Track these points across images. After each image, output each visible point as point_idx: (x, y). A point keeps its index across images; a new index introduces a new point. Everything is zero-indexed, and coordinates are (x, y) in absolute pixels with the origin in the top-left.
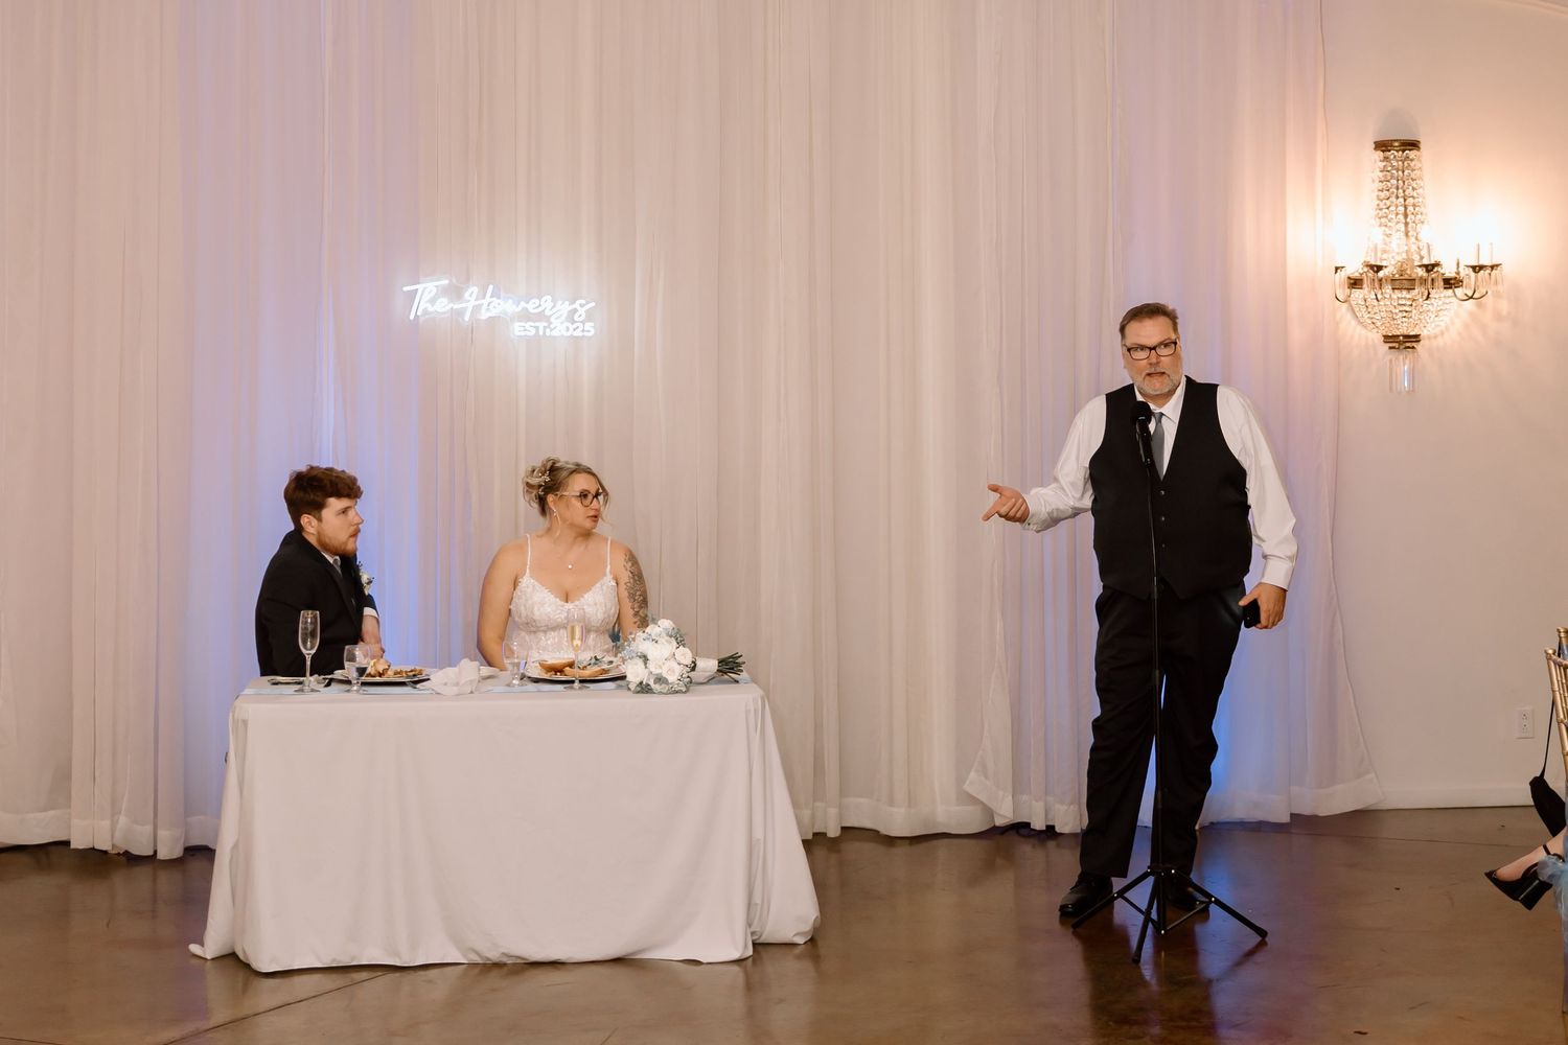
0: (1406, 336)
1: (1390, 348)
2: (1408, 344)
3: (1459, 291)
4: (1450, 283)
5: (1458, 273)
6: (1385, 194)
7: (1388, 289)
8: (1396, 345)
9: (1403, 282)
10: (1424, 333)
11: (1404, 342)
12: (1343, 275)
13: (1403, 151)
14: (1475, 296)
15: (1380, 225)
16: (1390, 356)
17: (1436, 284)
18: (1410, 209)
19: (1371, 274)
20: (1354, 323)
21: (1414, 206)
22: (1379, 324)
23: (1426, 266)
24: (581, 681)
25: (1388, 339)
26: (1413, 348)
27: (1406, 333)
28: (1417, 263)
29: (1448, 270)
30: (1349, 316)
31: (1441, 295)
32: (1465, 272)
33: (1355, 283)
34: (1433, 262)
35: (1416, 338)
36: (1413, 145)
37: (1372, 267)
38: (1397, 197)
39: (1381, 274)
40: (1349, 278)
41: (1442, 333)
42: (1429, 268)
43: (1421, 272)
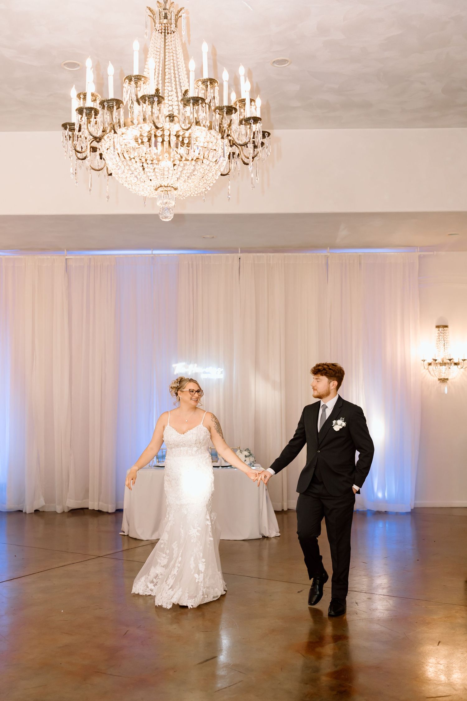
0: (444, 379)
1: (440, 382)
2: (445, 381)
3: (459, 366)
4: (456, 364)
5: (459, 361)
6: (438, 340)
7: (439, 366)
8: (442, 381)
9: (443, 364)
10: (449, 378)
11: (444, 380)
12: (426, 362)
13: (443, 328)
14: (463, 367)
15: (437, 348)
16: (440, 384)
17: (452, 364)
18: (445, 344)
19: (434, 362)
20: (430, 375)
21: (447, 343)
22: (437, 375)
23: (449, 360)
24: (222, 467)
25: (439, 379)
26: (446, 382)
27: (444, 378)
28: (447, 359)
29: (456, 361)
30: (428, 373)
31: (454, 367)
32: (461, 361)
33: (430, 364)
34: (451, 358)
35: (447, 379)
36: (446, 326)
37: (434, 360)
38: (442, 341)
39: (437, 362)
40: (428, 363)
41: (455, 378)
42: (450, 360)
43: (449, 361)
